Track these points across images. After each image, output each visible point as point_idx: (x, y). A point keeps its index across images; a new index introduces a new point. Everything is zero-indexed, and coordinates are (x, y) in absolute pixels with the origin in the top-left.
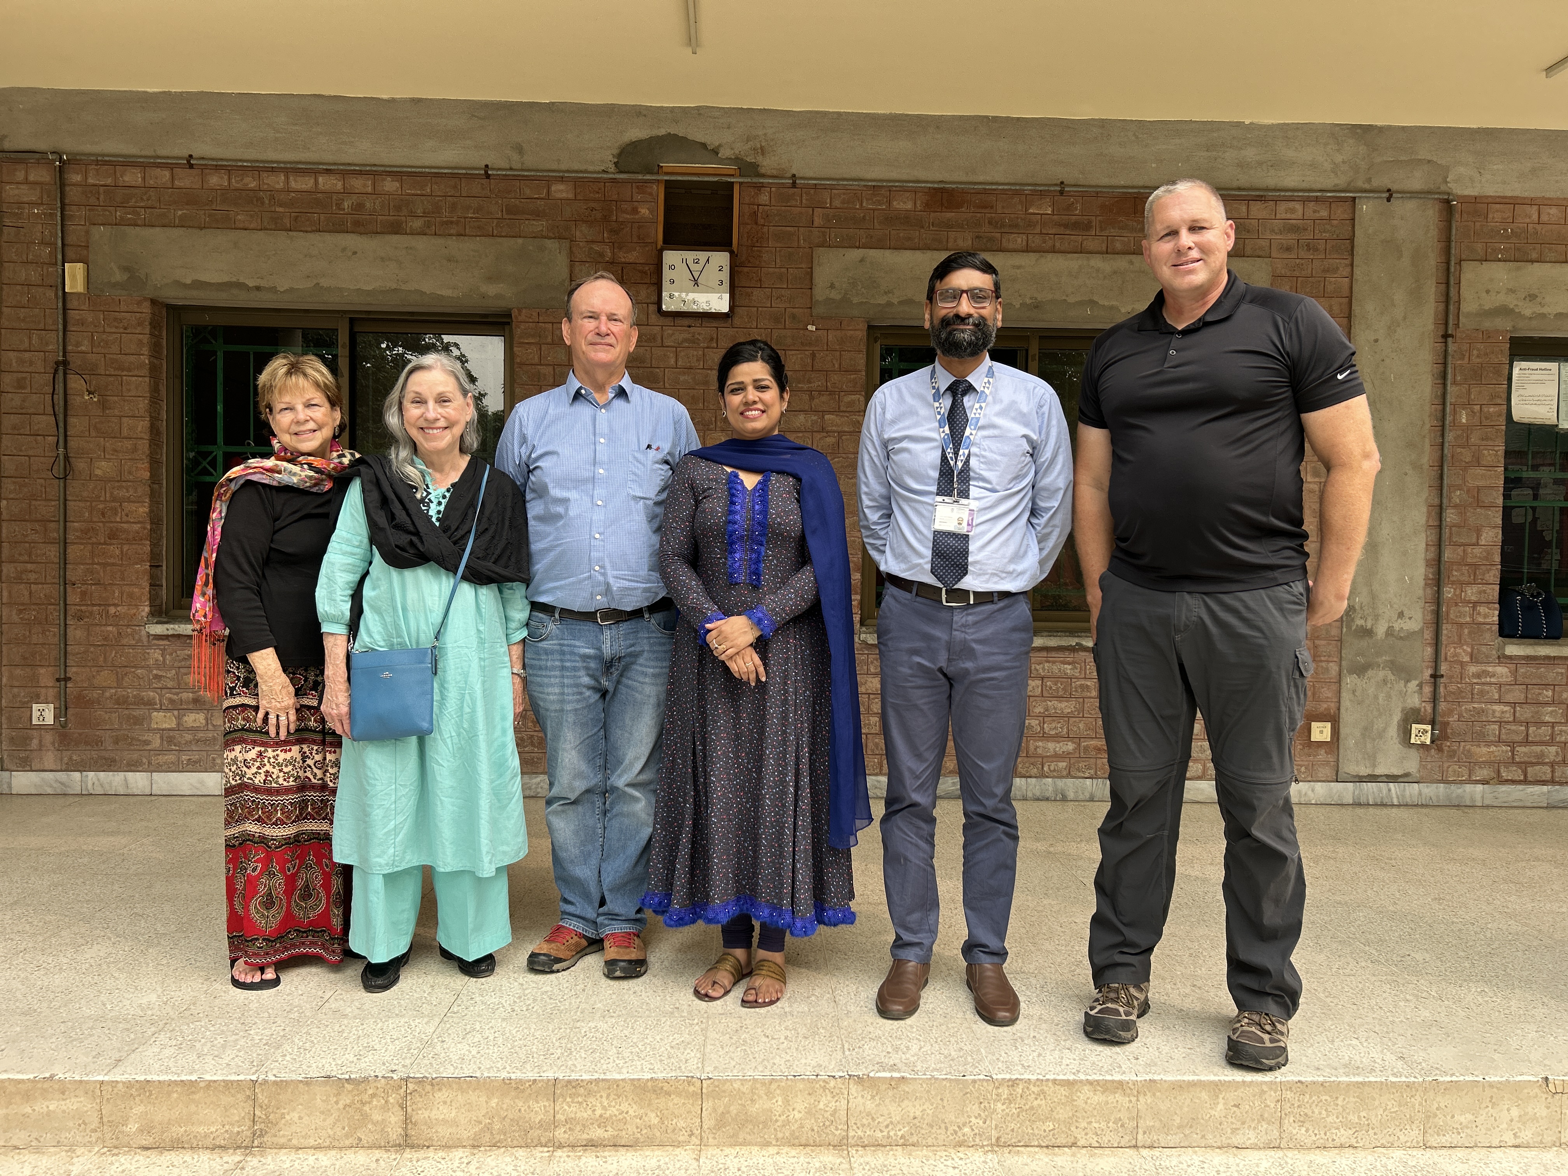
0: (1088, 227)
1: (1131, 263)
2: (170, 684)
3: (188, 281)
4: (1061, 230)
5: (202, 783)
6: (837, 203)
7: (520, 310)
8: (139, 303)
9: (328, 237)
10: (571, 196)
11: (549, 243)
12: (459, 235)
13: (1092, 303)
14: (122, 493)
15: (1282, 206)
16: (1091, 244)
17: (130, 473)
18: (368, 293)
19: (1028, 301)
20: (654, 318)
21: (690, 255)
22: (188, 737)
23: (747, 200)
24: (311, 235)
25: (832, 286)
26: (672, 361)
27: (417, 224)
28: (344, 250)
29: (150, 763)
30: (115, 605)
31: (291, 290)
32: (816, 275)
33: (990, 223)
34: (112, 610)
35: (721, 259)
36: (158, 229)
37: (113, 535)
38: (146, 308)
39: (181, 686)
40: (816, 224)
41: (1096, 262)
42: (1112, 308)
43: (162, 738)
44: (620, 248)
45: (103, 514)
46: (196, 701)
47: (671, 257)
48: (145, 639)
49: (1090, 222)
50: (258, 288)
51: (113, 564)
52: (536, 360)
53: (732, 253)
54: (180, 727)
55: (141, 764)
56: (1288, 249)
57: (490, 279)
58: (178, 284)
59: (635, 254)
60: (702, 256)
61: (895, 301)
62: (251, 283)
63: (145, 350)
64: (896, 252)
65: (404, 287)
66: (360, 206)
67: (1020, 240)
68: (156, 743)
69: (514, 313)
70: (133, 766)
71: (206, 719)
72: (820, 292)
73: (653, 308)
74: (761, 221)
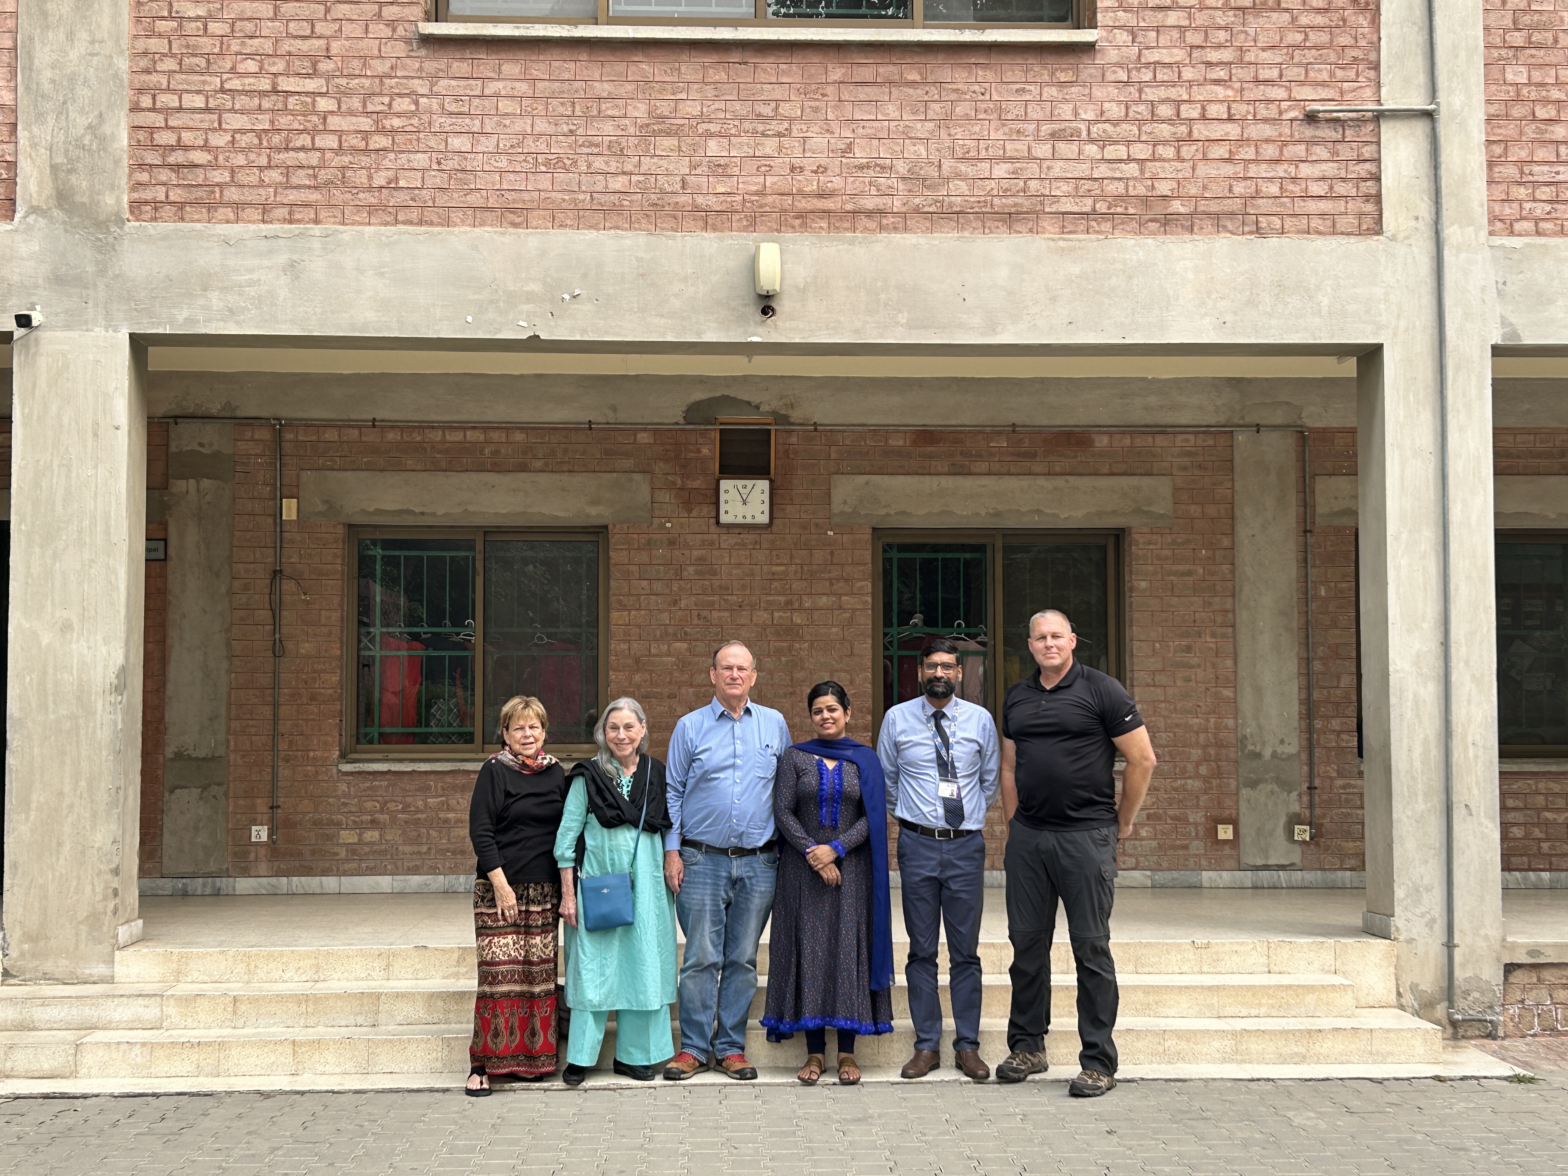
0: (1034, 455)
1: (1067, 481)
2: (354, 809)
3: (372, 510)
4: (1015, 458)
5: (377, 883)
6: (847, 442)
7: (614, 526)
8: (335, 526)
9: (474, 475)
10: (652, 441)
11: (637, 477)
12: (570, 471)
13: (1039, 512)
14: (321, 667)
15: (1180, 437)
16: (1037, 468)
17: (326, 651)
18: (503, 515)
19: (991, 511)
20: (713, 528)
21: (740, 483)
22: (367, 849)
23: (781, 441)
24: (462, 474)
25: (845, 502)
26: (727, 560)
27: (538, 464)
28: (486, 484)
29: (338, 870)
30: (314, 750)
31: (446, 514)
32: (832, 495)
33: (961, 454)
34: (311, 754)
35: (763, 485)
36: (349, 473)
37: (313, 698)
38: (340, 530)
39: (362, 811)
40: (832, 457)
41: (1041, 481)
42: (1054, 515)
43: (347, 850)
44: (688, 478)
45: (306, 683)
46: (373, 821)
47: (726, 485)
48: (335, 776)
49: (1036, 452)
50: (422, 514)
51: (314, 720)
52: (626, 561)
53: (772, 482)
54: (360, 842)
55: (331, 870)
56: (1185, 469)
57: (592, 503)
58: (364, 512)
59: (698, 482)
60: (749, 483)
61: (892, 512)
62: (417, 510)
63: (339, 561)
64: (892, 477)
65: (529, 510)
66: (497, 452)
67: (984, 466)
68: (343, 854)
69: (610, 527)
70: (325, 873)
71: (381, 835)
72: (837, 506)
73: (713, 521)
74: (791, 456)
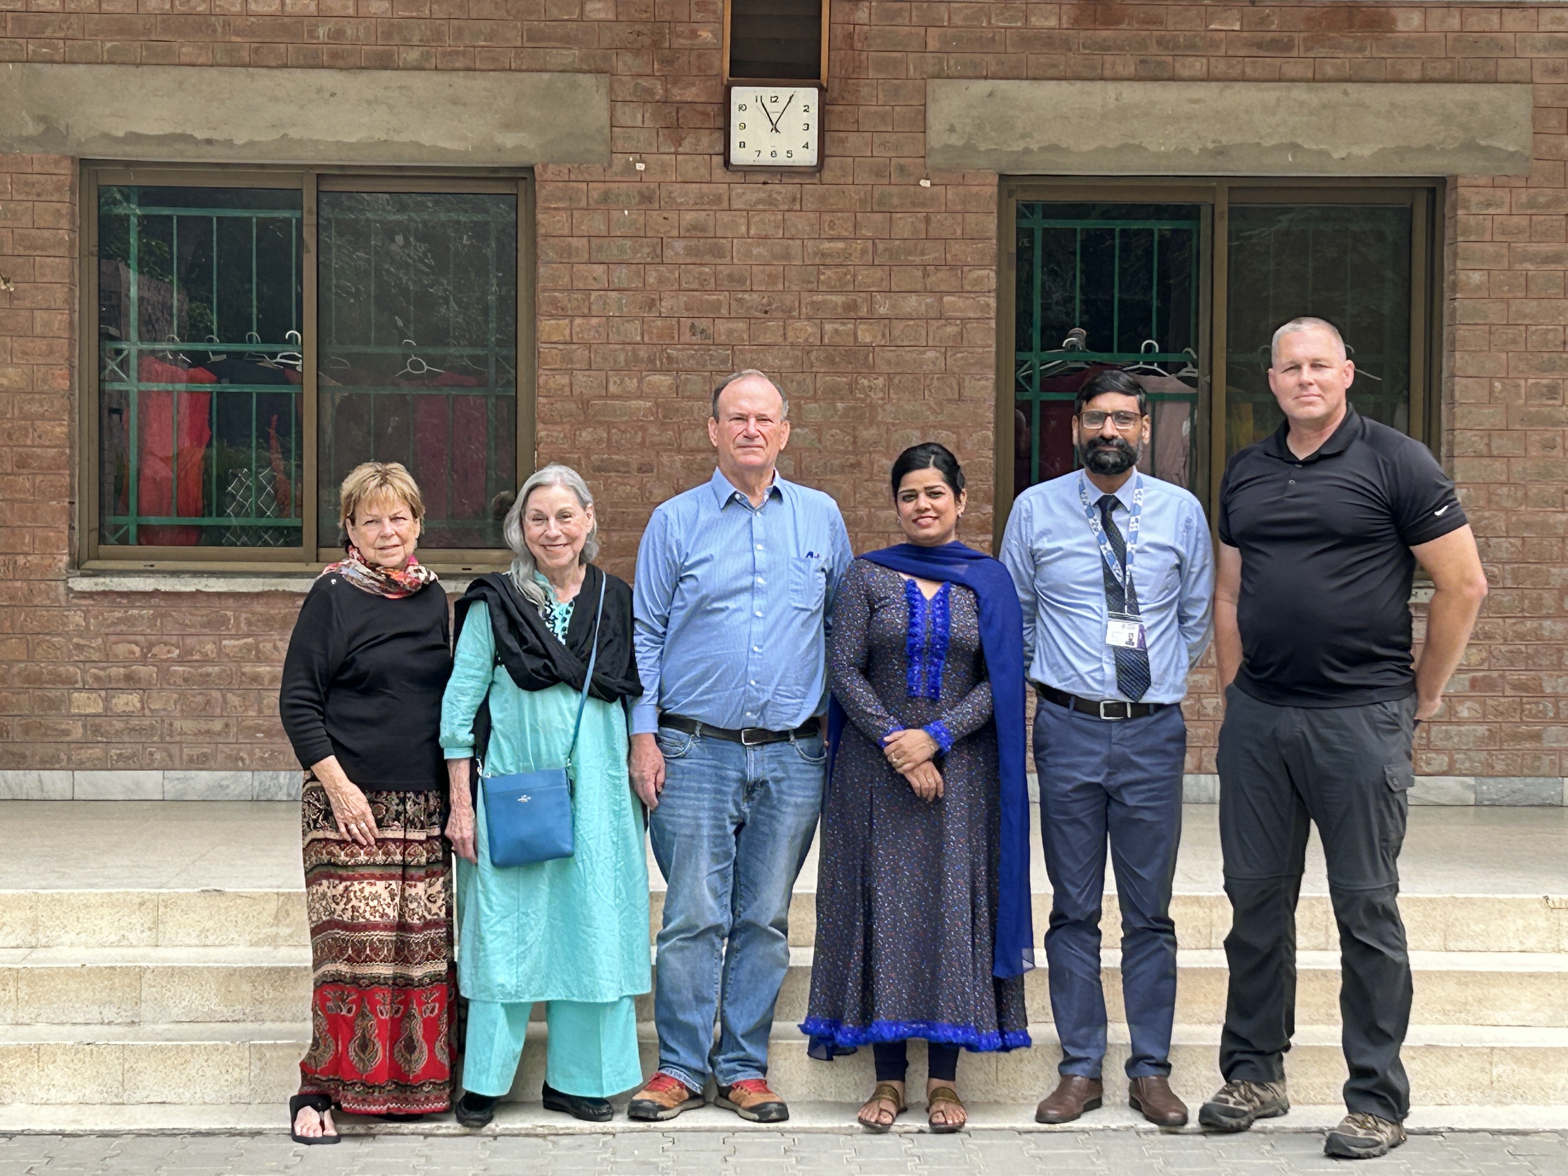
0: (1289, 46)
1: (1345, 93)
2: (95, 657)
3: (121, 134)
4: (1254, 51)
5: (138, 784)
6: (957, 20)
7: (545, 166)
8: (57, 163)
9: (298, 73)
10: (611, 16)
11: (587, 80)
12: (468, 69)
13: (1295, 147)
14: (35, 408)
15: (1547, 16)
16: (1292, 69)
17: (45, 381)
18: (350, 146)
19: (1210, 146)
20: (719, 173)
21: (767, 92)
22: (119, 725)
23: (839, 18)
24: (276, 72)
25: (952, 129)
26: (743, 229)
27: (413, 55)
28: (319, 91)
29: (69, 759)
30: (26, 554)
31: (251, 144)
32: (930, 115)
33: (1159, 43)
34: (21, 560)
35: (808, 96)
36: (82, 67)
37: (22, 463)
38: (66, 170)
39: (108, 658)
40: (930, 47)
41: (1300, 92)
42: (1321, 153)
43: (84, 726)
44: (675, 83)
45: (10, 436)
46: (128, 678)
47: (741, 95)
48: (62, 598)
49: (1291, 40)
50: (209, 142)
51: (22, 501)
52: (566, 231)
53: (822, 90)
54: (108, 713)
55: (59, 761)
56: (1555, 71)
57: (507, 127)
58: (106, 136)
59: (694, 90)
60: (784, 93)
61: (1035, 147)
62: (200, 135)
63: (64, 223)
64: (1036, 84)
65: (396, 138)
66: (339, 34)
67: (1198, 66)
68: (78, 732)
69: (538, 170)
70: (48, 763)
71: (142, 701)
72: (937, 136)
73: (718, 160)
74: (858, 45)
